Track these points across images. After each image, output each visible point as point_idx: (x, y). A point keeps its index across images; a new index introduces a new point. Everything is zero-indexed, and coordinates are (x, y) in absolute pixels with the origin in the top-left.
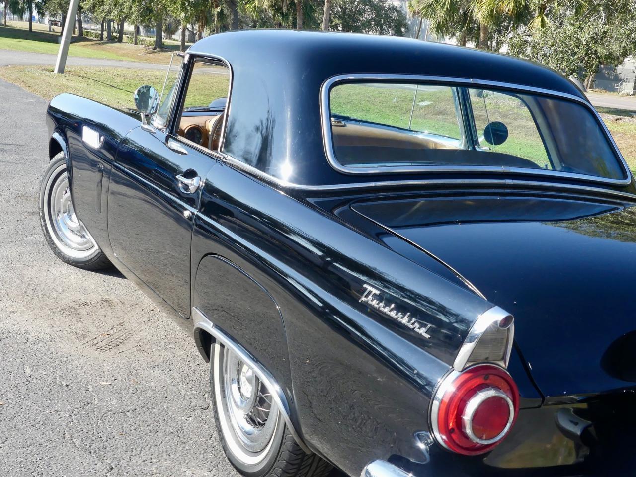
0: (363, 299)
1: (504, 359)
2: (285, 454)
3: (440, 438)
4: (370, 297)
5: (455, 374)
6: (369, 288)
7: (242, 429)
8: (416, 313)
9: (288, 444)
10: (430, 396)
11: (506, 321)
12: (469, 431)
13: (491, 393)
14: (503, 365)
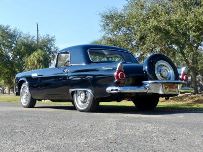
1: (123, 70)
3: (117, 80)
5: (117, 71)
6: (103, 68)
7: (81, 105)
9: (92, 98)
10: (114, 76)
12: (120, 78)
13: (121, 73)
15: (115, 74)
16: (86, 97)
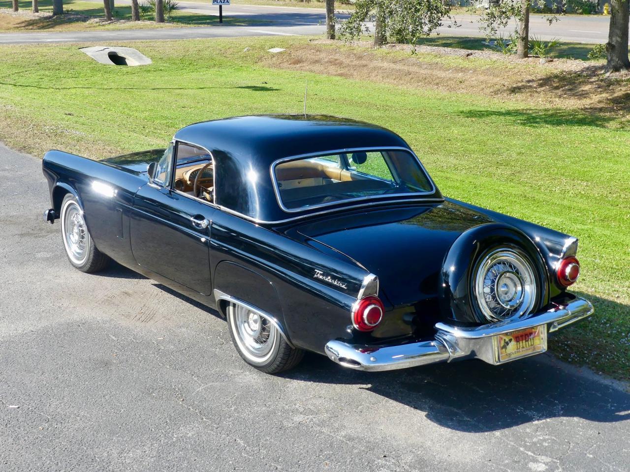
0: (316, 276)
1: (376, 293)
2: (282, 350)
3: (356, 326)
4: (319, 275)
5: (358, 301)
6: (318, 271)
7: (254, 348)
8: (339, 279)
9: (283, 345)
10: (349, 311)
11: (375, 279)
12: (366, 322)
13: (373, 306)
14: (376, 295)
15: (355, 306)
16: (263, 329)
